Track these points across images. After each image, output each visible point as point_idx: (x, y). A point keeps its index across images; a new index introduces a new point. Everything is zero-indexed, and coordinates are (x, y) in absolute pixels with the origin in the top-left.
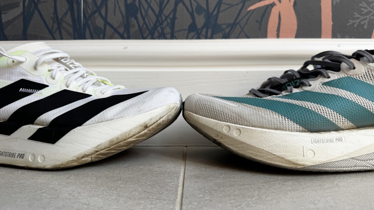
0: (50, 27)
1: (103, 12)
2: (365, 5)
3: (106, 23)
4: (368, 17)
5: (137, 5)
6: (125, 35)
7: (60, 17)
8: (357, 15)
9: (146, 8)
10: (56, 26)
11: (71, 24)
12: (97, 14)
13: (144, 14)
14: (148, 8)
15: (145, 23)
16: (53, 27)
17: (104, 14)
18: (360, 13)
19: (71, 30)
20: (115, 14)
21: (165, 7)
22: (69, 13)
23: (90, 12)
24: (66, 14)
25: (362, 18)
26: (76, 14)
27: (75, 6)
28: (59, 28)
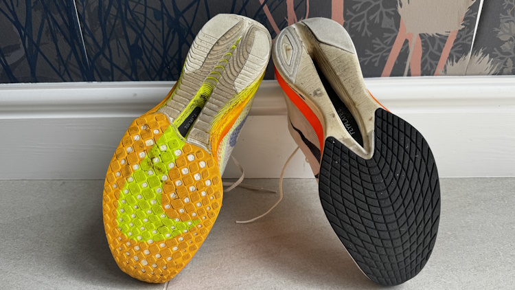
0: (58, 70)
1: (107, 53)
2: (378, 41)
3: (112, 65)
4: (380, 54)
5: (141, 46)
6: (134, 77)
7: (65, 59)
8: (368, 52)
9: (150, 50)
10: (63, 68)
11: (77, 66)
12: (101, 56)
13: (149, 55)
14: (152, 49)
15: (151, 64)
16: (60, 69)
17: (108, 56)
18: (372, 50)
19: (79, 72)
20: (119, 56)
21: (169, 48)
22: (73, 55)
23: (94, 54)
24: (70, 56)
25: (374, 55)
26: (80, 57)
27: (77, 48)
28: (66, 70)
